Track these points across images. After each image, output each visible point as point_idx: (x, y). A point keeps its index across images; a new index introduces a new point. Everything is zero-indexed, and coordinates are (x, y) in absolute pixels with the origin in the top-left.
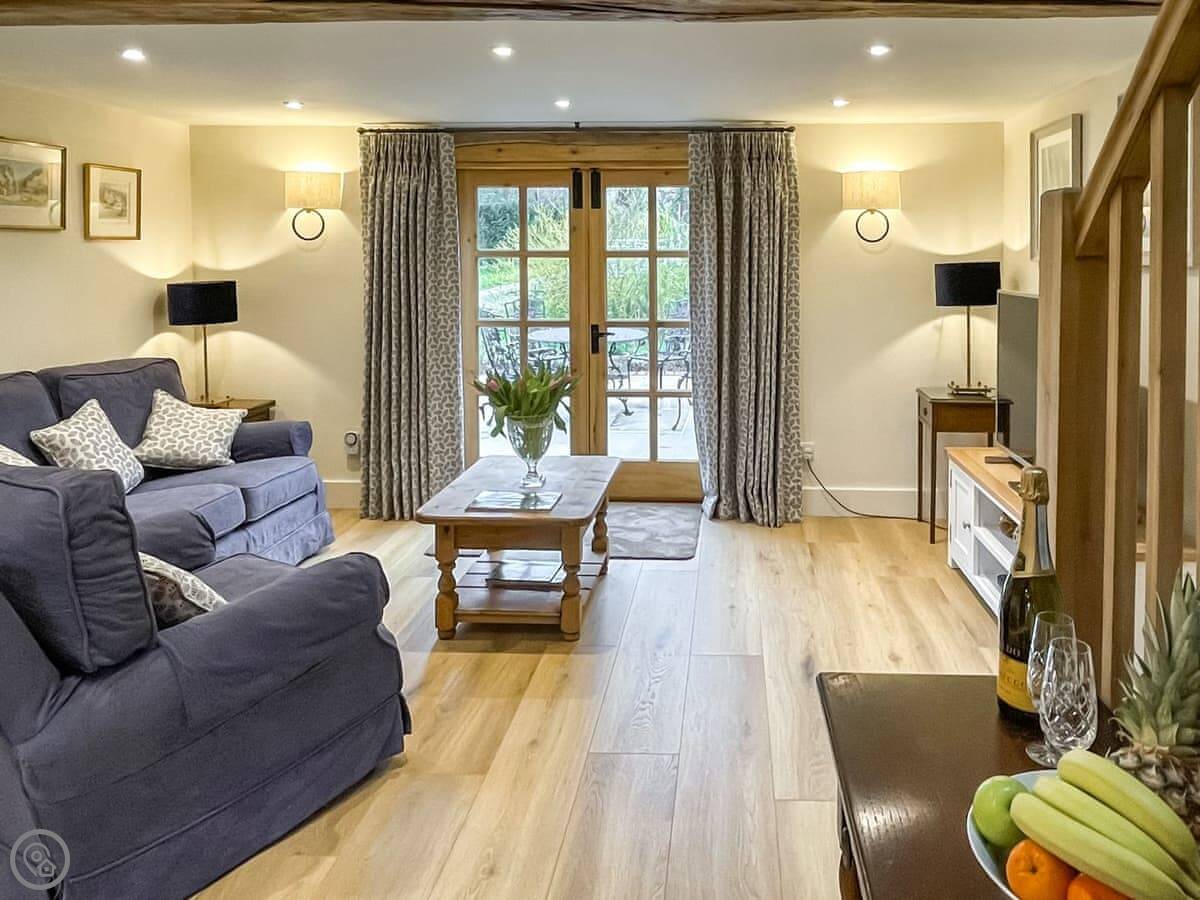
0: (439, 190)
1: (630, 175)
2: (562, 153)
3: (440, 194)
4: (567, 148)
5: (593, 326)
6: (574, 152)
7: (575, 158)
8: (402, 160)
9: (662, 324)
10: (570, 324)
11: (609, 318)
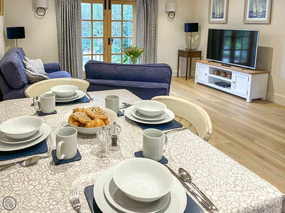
1: (117, 1)
5: (109, 38)
9: (124, 38)
10: (103, 38)
11: (112, 37)
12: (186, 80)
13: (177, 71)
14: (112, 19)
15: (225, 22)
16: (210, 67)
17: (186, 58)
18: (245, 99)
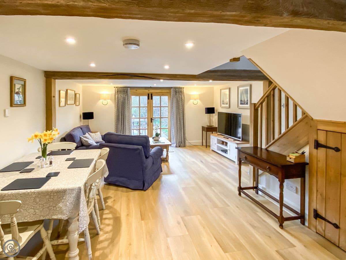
0: (128, 97)
1: (157, 94)
2: (147, 91)
3: (128, 98)
4: (147, 90)
5: (151, 118)
6: (149, 91)
7: (149, 92)
8: (122, 92)
9: (162, 118)
10: (147, 118)
11: (154, 117)
12: (206, 148)
13: (202, 141)
14: (154, 106)
15: (228, 107)
16: (217, 139)
17: (206, 132)
18: (234, 162)
